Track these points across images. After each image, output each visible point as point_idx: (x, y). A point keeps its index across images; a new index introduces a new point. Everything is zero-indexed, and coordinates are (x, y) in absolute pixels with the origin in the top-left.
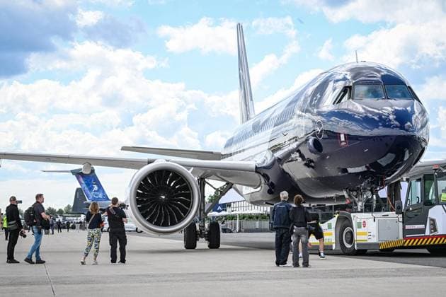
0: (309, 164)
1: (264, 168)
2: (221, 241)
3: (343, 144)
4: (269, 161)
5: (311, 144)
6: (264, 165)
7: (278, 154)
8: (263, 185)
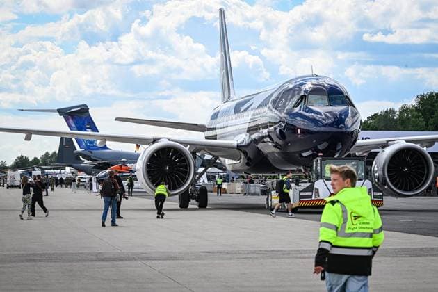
0: (276, 146)
1: (243, 146)
2: (208, 202)
3: (300, 136)
4: (247, 141)
5: (278, 133)
6: (244, 144)
7: (255, 136)
8: (242, 160)
